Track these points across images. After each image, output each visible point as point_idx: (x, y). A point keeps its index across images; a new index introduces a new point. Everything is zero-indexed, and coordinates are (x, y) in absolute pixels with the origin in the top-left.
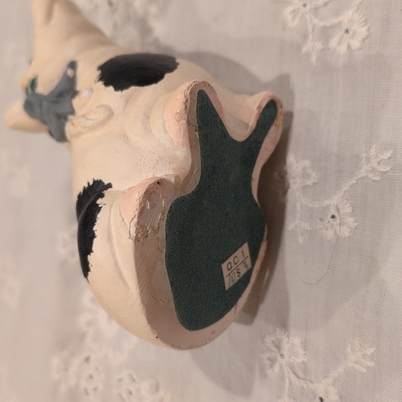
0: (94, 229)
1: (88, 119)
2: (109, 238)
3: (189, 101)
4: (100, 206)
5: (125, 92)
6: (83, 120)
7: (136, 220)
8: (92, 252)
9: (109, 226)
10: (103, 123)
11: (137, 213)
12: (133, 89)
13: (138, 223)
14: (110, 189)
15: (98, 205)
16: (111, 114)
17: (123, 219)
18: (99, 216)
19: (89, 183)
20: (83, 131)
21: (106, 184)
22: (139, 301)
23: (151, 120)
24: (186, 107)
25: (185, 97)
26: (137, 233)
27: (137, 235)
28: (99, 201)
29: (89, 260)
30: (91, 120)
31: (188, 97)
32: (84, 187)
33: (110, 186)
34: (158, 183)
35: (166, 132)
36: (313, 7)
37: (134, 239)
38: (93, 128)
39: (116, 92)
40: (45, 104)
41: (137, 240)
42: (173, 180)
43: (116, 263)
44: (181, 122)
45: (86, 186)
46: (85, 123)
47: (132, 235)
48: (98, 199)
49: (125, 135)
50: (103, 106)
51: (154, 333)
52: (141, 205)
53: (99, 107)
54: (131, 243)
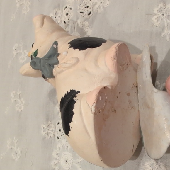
0: (73, 110)
1: (66, 64)
2: (81, 114)
3: (118, 51)
4: (75, 100)
5: (84, 51)
6: (64, 64)
7: (95, 105)
8: (72, 121)
9: (80, 109)
10: (74, 65)
11: (95, 101)
12: (88, 49)
13: (96, 106)
14: (79, 94)
15: (74, 100)
16: (78, 60)
17: (88, 105)
18: (75, 104)
19: (68, 92)
20: (64, 69)
21: (77, 91)
22: (95, 143)
23: (98, 62)
24: (116, 54)
25: (116, 49)
26: (95, 111)
27: (95, 112)
28: (74, 99)
29: (70, 125)
30: (68, 64)
31: (117, 50)
32: (65, 94)
33: (79, 92)
34: (105, 88)
35: (106, 66)
36: (167, 15)
37: (94, 113)
38: (69, 68)
39: (80, 51)
40: (42, 61)
41: (95, 114)
42: (110, 88)
43: (84, 126)
44: (114, 61)
45: (66, 93)
46: (65, 65)
47: (93, 112)
48: (74, 98)
49: (85, 69)
50: (74, 57)
51: (101, 159)
52: (97, 97)
53: (72, 58)
54: (92, 115)
